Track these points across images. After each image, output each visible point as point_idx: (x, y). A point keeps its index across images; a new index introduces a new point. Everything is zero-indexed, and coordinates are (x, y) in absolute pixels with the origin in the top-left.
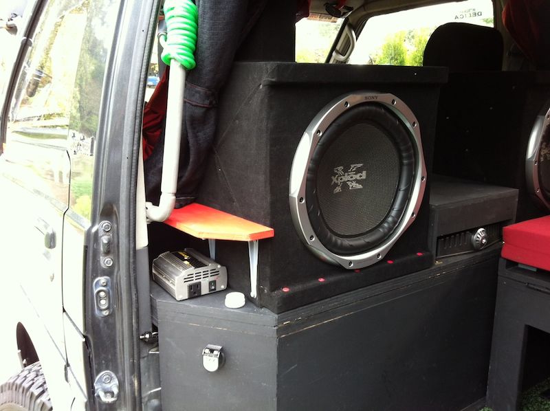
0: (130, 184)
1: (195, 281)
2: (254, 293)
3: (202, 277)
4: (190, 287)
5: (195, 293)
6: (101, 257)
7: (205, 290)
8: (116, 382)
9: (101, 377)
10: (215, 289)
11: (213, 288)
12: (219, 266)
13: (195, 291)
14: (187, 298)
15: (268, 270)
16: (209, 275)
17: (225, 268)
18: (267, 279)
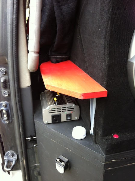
0: (13, 44)
1: (56, 113)
2: (92, 132)
3: (62, 111)
4: (53, 117)
5: (56, 120)
6: (2, 90)
7: (64, 118)
8: (16, 157)
9: (8, 153)
10: (71, 119)
11: (69, 118)
12: (74, 105)
13: (56, 119)
14: (51, 122)
15: (101, 120)
16: (67, 110)
17: (78, 107)
18: (101, 127)
